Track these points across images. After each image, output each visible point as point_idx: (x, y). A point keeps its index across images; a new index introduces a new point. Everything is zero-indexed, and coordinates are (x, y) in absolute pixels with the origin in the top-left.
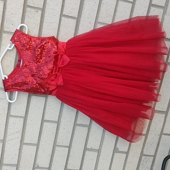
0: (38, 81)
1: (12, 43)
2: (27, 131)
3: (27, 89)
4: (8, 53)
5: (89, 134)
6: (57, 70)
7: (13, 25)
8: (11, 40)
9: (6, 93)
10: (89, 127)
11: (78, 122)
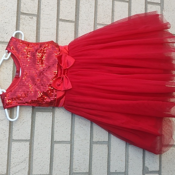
4: (4, 64)
5: (110, 154)
6: (63, 72)
9: (6, 110)
11: (95, 140)
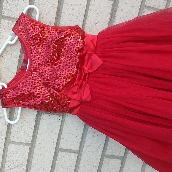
0: (52, 93)
1: (15, 33)
2: (33, 163)
3: (35, 104)
4: (9, 49)
6: (83, 78)
7: (18, 7)
8: (13, 30)
10: (123, 159)
11: (108, 153)
